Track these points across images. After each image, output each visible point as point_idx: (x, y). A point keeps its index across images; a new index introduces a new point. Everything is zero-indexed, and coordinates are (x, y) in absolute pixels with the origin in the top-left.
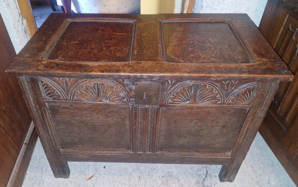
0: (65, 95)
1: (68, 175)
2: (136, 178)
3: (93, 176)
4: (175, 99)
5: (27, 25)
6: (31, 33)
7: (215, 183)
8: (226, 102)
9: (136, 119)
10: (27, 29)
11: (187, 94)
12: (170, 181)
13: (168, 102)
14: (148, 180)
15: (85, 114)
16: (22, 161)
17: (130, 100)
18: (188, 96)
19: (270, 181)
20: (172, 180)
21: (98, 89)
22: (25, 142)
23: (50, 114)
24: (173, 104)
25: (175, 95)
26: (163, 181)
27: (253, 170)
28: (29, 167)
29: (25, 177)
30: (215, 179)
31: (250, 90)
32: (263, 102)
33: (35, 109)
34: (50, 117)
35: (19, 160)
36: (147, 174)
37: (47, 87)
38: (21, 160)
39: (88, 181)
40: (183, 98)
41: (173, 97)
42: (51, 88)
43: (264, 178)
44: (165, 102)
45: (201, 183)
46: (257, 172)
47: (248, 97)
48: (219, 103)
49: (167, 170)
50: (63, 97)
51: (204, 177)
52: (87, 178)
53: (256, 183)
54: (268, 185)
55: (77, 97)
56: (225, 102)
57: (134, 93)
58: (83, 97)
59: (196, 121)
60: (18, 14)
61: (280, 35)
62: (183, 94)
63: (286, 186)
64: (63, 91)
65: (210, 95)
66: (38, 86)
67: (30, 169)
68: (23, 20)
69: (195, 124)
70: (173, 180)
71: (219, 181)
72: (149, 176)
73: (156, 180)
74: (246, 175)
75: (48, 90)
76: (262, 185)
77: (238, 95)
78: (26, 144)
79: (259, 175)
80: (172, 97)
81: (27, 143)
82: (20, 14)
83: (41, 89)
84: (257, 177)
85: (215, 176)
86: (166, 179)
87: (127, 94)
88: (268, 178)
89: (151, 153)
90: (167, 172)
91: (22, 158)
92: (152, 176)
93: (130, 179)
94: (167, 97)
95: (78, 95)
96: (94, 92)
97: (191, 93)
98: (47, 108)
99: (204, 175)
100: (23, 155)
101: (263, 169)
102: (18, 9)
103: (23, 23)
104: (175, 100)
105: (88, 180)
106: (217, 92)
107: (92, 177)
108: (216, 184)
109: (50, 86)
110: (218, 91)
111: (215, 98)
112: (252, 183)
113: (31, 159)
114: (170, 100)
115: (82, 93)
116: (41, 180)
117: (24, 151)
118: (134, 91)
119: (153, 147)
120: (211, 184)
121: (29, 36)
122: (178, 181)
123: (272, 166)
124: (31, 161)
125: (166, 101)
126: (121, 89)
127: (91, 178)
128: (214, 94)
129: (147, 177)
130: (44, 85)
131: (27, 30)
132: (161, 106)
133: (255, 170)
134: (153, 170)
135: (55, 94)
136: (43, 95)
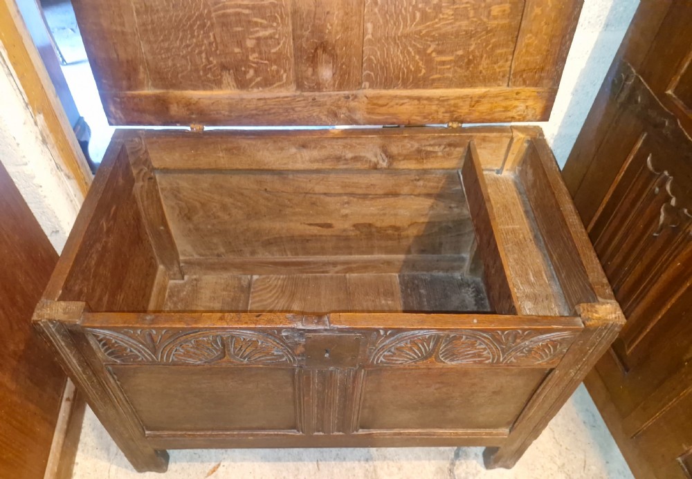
0: (149, 355)
1: (165, 468)
2: (311, 467)
3: (219, 465)
4: (392, 356)
5: (46, 125)
6: (57, 142)
7: (474, 472)
8: (503, 361)
9: (309, 386)
10: (48, 132)
11: (419, 349)
12: (382, 469)
13: (379, 361)
14: (336, 471)
15: (196, 379)
16: (64, 442)
17: (294, 359)
18: (421, 352)
19: (587, 463)
20: (386, 467)
21: (223, 345)
22: (65, 396)
23: (118, 380)
24: (388, 363)
25: (393, 350)
26: (367, 470)
27: (554, 438)
28: (80, 446)
29: (74, 471)
30: (474, 462)
31: (554, 343)
32: (582, 359)
33: (84, 376)
34: (118, 387)
35: (58, 442)
36: (334, 454)
37: (106, 343)
38: (61, 442)
39: (209, 477)
40: (410, 355)
41: (390, 353)
42: (116, 345)
43: (575, 457)
44: (373, 362)
45: (446, 471)
46: (561, 443)
47: (550, 352)
48: (487, 362)
50: (146, 358)
51: (453, 456)
52: (207, 471)
53: (559, 468)
54: (582, 474)
55: (176, 357)
56: (501, 360)
57: (303, 349)
58: (191, 357)
59: (437, 386)
60: (24, 104)
61: (625, 169)
62: (411, 349)
63: (620, 474)
64: (144, 348)
65: (470, 351)
66: (88, 343)
67: (83, 451)
68: (35, 116)
69: (436, 389)
70: (388, 466)
71: (483, 465)
72: (337, 460)
74: (539, 451)
75: (109, 348)
76: (570, 473)
77: (530, 351)
78: (68, 399)
79: (566, 449)
80: (386, 353)
81: (71, 397)
82: (27, 105)
83: (94, 347)
84: (560, 454)
85: (476, 454)
86: (374, 466)
87: (288, 351)
88: (583, 457)
89: (341, 433)
91: (62, 436)
93: (298, 470)
94: (376, 354)
95: (179, 355)
96: (215, 349)
97: (429, 347)
98: (110, 374)
99: (453, 453)
100: (65, 427)
101: (575, 434)
102: (21, 93)
103: (36, 123)
104: (395, 358)
105: (209, 475)
106: (483, 346)
107: (217, 468)
108: (477, 474)
109: (113, 341)
110: (487, 345)
111: (480, 356)
112: (551, 469)
114: (381, 358)
115: (188, 352)
116: (109, 477)
117: (67, 418)
118: (304, 346)
119: (344, 425)
120: (467, 473)
121: (53, 148)
122: (399, 469)
123: (594, 426)
125: (374, 359)
126: (275, 343)
127: (214, 471)
128: (478, 349)
129: (333, 462)
130: (100, 341)
131: (48, 136)
132: (362, 367)
133: (557, 437)
135: (127, 354)
136: (100, 355)
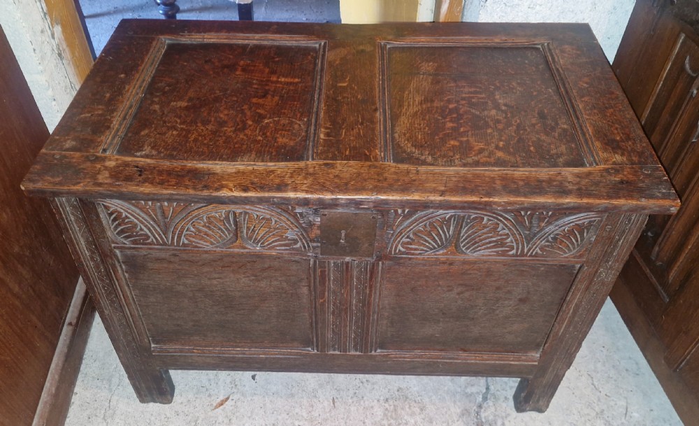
0: (159, 235)
1: (169, 397)
2: (326, 403)
3: (227, 399)
4: (411, 244)
5: (63, 38)
6: (73, 58)
7: (504, 414)
8: (528, 252)
9: (324, 284)
10: (65, 46)
11: (439, 235)
12: (403, 409)
13: (397, 251)
14: (353, 408)
15: (207, 272)
16: (64, 365)
17: (309, 246)
18: (441, 239)
19: (628, 409)
20: (407, 406)
21: (236, 223)
22: (67, 321)
23: (127, 272)
24: (407, 254)
25: (411, 236)
26: (387, 409)
27: (593, 384)
28: (80, 377)
29: (72, 401)
30: (504, 405)
31: (581, 228)
32: (612, 253)
33: (92, 263)
34: (126, 279)
35: (57, 365)
36: (351, 392)
37: (117, 218)
38: (61, 365)
39: (217, 410)
40: (429, 243)
41: (408, 240)
42: (126, 221)
43: (616, 404)
44: (391, 251)
45: (473, 414)
46: (601, 389)
47: (577, 241)
48: (511, 253)
49: (397, 385)
50: (156, 239)
51: (481, 399)
52: (215, 405)
53: (597, 414)
54: (623, 420)
55: (186, 239)
56: (526, 251)
57: (318, 232)
58: (202, 239)
59: (460, 289)
60: (42, 15)
61: (663, 79)
62: (430, 235)
63: (665, 422)
64: (155, 226)
65: (492, 237)
66: (98, 216)
67: (83, 381)
68: (53, 27)
69: (458, 294)
70: (410, 406)
71: (514, 409)
72: (355, 399)
73: (372, 407)
74: (576, 396)
75: (119, 225)
76: (610, 419)
77: (555, 239)
78: (70, 324)
79: (606, 395)
80: (404, 240)
81: (74, 321)
82: (45, 14)
83: (104, 222)
84: (599, 400)
85: (506, 398)
86: (394, 406)
87: (302, 234)
88: (625, 404)
89: (358, 353)
90: (396, 389)
91: (63, 359)
92: (363, 397)
93: (312, 406)
94: (394, 241)
95: (190, 236)
96: (227, 229)
97: (449, 233)
98: (119, 262)
99: (481, 396)
100: (66, 350)
101: (615, 381)
103: (53, 35)
104: (413, 246)
105: (216, 407)
106: (507, 231)
107: (226, 401)
108: (506, 417)
109: (124, 215)
110: (509, 229)
111: (503, 245)
112: (588, 414)
113: (85, 356)
114: (400, 247)
115: (200, 231)
116: (110, 407)
117: (68, 342)
118: (319, 227)
119: (363, 342)
120: (495, 416)
121: (69, 64)
122: (422, 410)
123: (637, 374)
124: (83, 362)
125: (391, 248)
126: (289, 223)
127: (222, 404)
128: (501, 235)
129: (350, 401)
130: (110, 214)
131: (64, 50)
132: (380, 258)
133: (596, 383)
134: (365, 384)
135: (137, 232)
136: (109, 233)
